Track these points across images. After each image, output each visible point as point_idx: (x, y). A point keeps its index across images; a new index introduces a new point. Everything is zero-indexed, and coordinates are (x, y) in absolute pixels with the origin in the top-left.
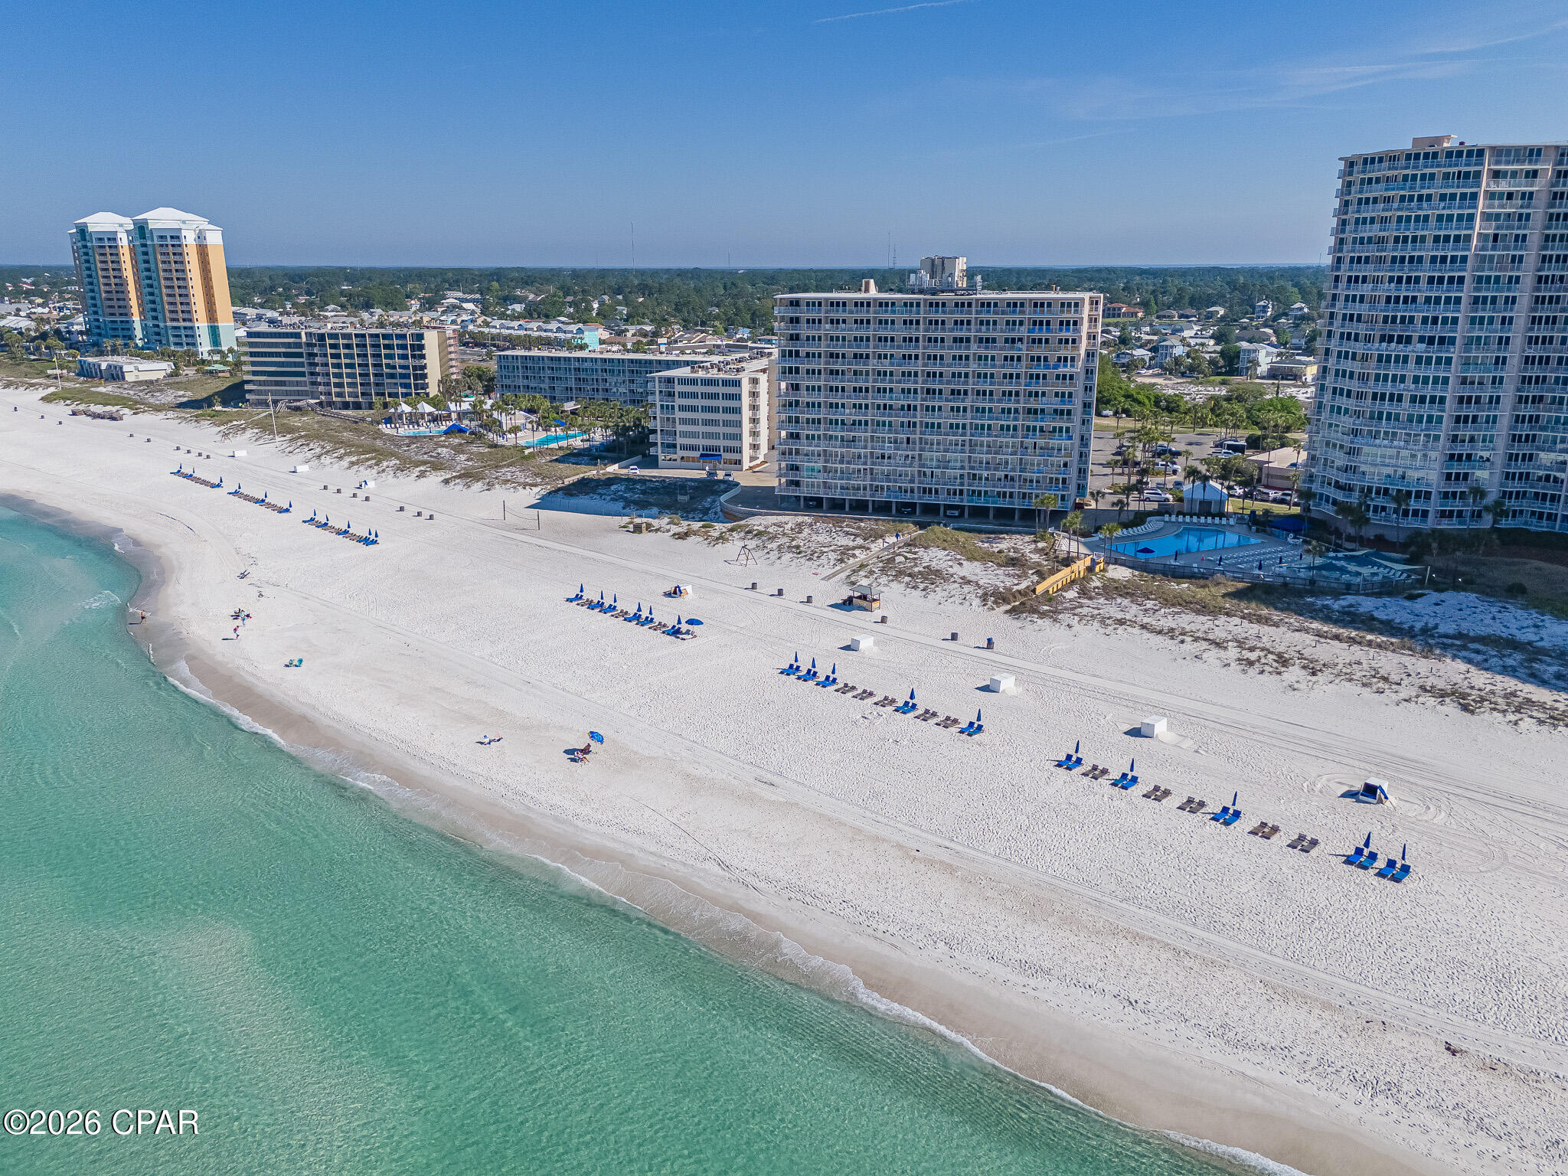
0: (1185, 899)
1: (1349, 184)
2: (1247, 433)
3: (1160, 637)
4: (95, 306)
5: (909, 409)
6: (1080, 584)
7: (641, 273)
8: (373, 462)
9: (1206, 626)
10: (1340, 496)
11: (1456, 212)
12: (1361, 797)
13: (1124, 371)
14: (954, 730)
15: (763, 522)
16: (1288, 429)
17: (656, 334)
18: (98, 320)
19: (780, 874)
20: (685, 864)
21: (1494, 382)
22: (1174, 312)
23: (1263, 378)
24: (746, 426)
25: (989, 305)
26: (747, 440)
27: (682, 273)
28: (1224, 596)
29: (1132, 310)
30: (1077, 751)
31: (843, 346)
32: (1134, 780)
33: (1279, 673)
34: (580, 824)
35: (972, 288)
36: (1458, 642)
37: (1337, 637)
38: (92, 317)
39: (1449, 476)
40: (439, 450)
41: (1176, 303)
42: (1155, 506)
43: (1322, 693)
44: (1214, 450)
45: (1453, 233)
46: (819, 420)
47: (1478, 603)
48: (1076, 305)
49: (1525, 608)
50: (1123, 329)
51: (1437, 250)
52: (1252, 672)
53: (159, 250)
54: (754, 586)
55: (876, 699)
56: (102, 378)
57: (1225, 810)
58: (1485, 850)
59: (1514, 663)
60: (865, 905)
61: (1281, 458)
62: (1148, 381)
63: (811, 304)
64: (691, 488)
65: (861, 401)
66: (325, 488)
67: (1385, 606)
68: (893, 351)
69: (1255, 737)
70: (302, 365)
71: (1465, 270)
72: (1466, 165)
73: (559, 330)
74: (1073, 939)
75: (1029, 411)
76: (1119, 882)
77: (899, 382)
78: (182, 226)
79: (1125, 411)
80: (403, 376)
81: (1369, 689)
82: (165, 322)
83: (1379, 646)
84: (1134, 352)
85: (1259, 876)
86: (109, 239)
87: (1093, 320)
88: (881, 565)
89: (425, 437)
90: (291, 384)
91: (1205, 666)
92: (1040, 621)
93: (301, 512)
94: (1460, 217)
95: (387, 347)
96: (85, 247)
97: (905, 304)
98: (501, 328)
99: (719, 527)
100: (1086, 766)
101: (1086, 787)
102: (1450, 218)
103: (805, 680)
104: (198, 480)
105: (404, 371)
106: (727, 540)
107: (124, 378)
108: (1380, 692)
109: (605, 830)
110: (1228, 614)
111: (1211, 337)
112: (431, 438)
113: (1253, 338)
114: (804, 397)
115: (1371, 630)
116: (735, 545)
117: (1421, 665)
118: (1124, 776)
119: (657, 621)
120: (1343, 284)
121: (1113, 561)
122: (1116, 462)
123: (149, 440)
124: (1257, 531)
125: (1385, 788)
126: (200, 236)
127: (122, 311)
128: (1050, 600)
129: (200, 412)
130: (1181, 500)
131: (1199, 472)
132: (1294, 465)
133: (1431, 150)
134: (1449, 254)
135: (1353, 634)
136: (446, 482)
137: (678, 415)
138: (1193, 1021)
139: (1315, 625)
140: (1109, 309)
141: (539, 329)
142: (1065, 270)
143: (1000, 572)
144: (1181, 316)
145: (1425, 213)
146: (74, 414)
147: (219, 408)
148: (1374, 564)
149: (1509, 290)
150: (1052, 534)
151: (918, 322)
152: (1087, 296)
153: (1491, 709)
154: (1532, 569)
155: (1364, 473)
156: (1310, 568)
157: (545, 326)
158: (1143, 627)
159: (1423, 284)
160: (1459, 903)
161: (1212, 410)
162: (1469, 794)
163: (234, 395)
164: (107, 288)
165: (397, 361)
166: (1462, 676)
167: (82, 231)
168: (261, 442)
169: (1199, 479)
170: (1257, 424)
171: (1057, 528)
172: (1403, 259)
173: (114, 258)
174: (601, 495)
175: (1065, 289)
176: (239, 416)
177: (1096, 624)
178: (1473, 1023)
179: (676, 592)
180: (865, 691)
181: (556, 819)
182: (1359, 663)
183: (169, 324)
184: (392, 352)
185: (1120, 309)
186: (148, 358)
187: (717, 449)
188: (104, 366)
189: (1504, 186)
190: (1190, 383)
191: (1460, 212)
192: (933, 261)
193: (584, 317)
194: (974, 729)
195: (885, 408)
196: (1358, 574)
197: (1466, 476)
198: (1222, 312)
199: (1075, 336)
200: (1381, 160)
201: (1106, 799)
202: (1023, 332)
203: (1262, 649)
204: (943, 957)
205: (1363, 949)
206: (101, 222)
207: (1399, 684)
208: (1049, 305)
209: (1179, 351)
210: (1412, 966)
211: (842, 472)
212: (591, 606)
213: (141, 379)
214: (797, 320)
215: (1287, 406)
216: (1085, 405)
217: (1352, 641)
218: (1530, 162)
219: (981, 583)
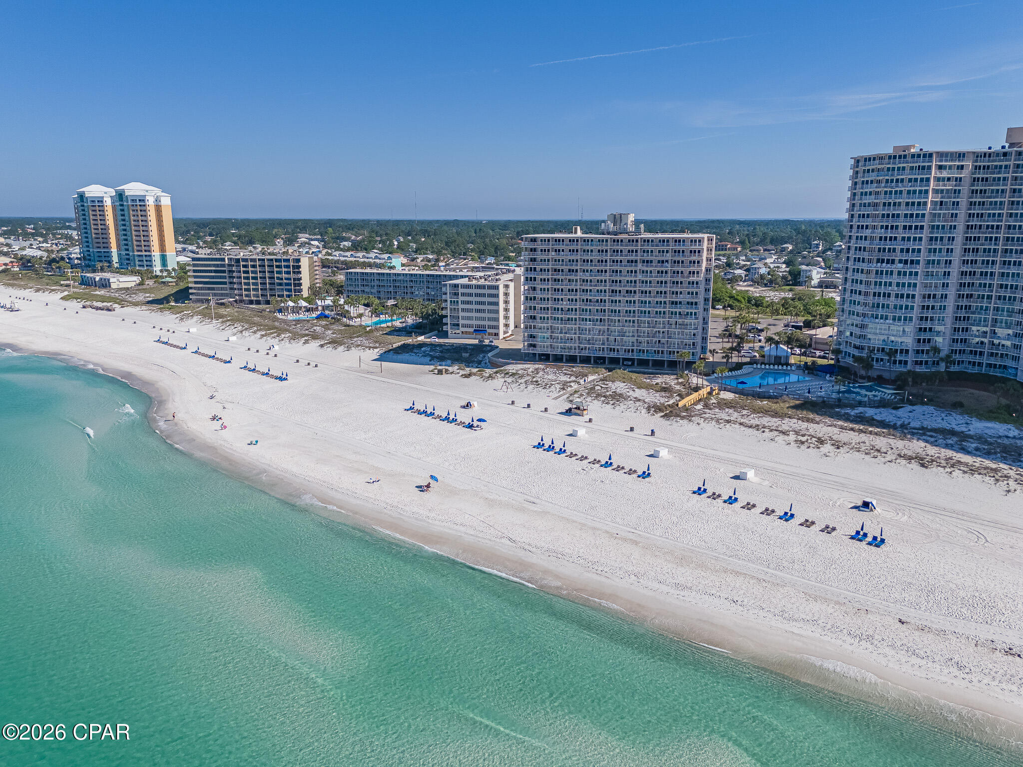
0: (763, 555)
1: (857, 172)
2: (803, 319)
3: (750, 429)
4: (88, 242)
5: (601, 302)
6: (705, 402)
7: (421, 222)
8: (275, 334)
9: (777, 424)
10: (856, 353)
11: (918, 189)
12: (861, 508)
13: (729, 283)
14: (635, 476)
15: (515, 368)
16: (829, 317)
17: (437, 260)
18: (89, 251)
19: (543, 544)
20: (490, 540)
21: (943, 286)
22: (761, 248)
23: (815, 287)
24: (502, 313)
25: (648, 241)
26: (502, 321)
27: (447, 223)
28: (788, 408)
29: (734, 246)
30: (704, 485)
31: (562, 265)
32: (736, 499)
33: (819, 448)
34: (430, 521)
35: (638, 231)
36: (921, 432)
37: (852, 429)
38: (85, 249)
39: (919, 340)
40: (315, 328)
41: (762, 242)
42: (748, 360)
43: (842, 458)
44: (784, 328)
45: (916, 201)
46: (548, 308)
47: (934, 412)
48: (700, 241)
49: (961, 414)
50: (728, 258)
51: (908, 210)
52: (803, 447)
53: (131, 208)
54: (513, 403)
55: (589, 461)
56: (96, 286)
57: (786, 513)
58: (927, 533)
59: (952, 442)
60: (591, 558)
61: (824, 333)
62: (743, 289)
63: (543, 240)
64: (470, 349)
65: (573, 297)
66: (249, 349)
67: (880, 413)
68: (592, 268)
69: (804, 480)
70: (225, 277)
71: (924, 222)
72: (923, 162)
73: (376, 257)
74: (703, 573)
75: (673, 303)
76: (728, 548)
77: (596, 286)
78: (147, 194)
79: (730, 306)
80: (287, 284)
81: (869, 456)
82: (133, 252)
83: (876, 434)
84: (735, 272)
85: (803, 544)
86: (98, 201)
87: (709, 250)
88: (587, 391)
89: (304, 320)
90: (218, 289)
91: (777, 444)
92: (681, 421)
93: (237, 363)
94: (920, 192)
95: (277, 267)
96: (83, 206)
97: (599, 241)
98: (339, 256)
99: (488, 372)
100: (709, 493)
101: (709, 503)
102: (914, 192)
103: (548, 451)
104: (171, 345)
105: (287, 281)
106: (494, 378)
107: (110, 286)
108: (875, 457)
109: (444, 524)
110: (790, 417)
111: (783, 263)
112: (308, 321)
113: (810, 263)
114: (539, 295)
115: (872, 425)
116: (499, 381)
117: (899, 444)
118: (730, 497)
119: (459, 420)
120: (855, 229)
121: (723, 389)
122: (724, 335)
123: (135, 323)
124: (808, 373)
125: (874, 503)
126: (157, 200)
127: (105, 245)
128: (687, 410)
129: (162, 306)
130: (763, 356)
131: (774, 339)
132: (831, 336)
133: (903, 153)
134: (915, 213)
135: (862, 427)
136: (322, 346)
137: (461, 306)
138: (767, 610)
139: (840, 423)
140: (719, 246)
141: (364, 257)
142: (691, 222)
143: (657, 395)
144: (765, 250)
145: (900, 189)
146: (84, 307)
147: (173, 304)
148: (876, 390)
149: (950, 233)
150: (687, 374)
151: (606, 251)
152: (706, 236)
153: (937, 466)
154: (968, 394)
155: (870, 339)
156: (839, 392)
157: (367, 255)
158: (741, 424)
159: (900, 230)
160: (910, 557)
161: (783, 305)
162: (921, 507)
163: (182, 295)
164: (96, 231)
165: (284, 276)
166: (922, 449)
167: (82, 196)
168: (204, 323)
169: (774, 343)
170: (810, 313)
171: (690, 371)
172: (888, 215)
173: (101, 213)
174: (416, 353)
175: (692, 232)
176: (187, 309)
177: (714, 423)
178: (914, 610)
179: (468, 405)
180: (582, 457)
181: (416, 519)
182: (864, 443)
183: (136, 253)
184: (280, 269)
185: (726, 246)
186: (124, 274)
187: (484, 326)
188: (97, 279)
189: (945, 174)
190: (770, 290)
191: (920, 188)
192: (615, 215)
193: (390, 250)
194: (645, 475)
195: (587, 301)
196: (866, 395)
197: (929, 340)
198: (791, 248)
199: (699, 259)
200: (874, 159)
201: (720, 509)
202: (668, 256)
203: (809, 436)
204: (634, 582)
205: (857, 577)
206: (93, 191)
207: (886, 453)
208: (684, 241)
209: (763, 271)
210: (883, 585)
211: (561, 339)
212: (419, 413)
213: (120, 287)
214: (535, 250)
215: (827, 303)
216: (705, 299)
217: (861, 431)
218: (959, 161)
219: (646, 400)
